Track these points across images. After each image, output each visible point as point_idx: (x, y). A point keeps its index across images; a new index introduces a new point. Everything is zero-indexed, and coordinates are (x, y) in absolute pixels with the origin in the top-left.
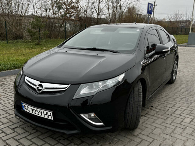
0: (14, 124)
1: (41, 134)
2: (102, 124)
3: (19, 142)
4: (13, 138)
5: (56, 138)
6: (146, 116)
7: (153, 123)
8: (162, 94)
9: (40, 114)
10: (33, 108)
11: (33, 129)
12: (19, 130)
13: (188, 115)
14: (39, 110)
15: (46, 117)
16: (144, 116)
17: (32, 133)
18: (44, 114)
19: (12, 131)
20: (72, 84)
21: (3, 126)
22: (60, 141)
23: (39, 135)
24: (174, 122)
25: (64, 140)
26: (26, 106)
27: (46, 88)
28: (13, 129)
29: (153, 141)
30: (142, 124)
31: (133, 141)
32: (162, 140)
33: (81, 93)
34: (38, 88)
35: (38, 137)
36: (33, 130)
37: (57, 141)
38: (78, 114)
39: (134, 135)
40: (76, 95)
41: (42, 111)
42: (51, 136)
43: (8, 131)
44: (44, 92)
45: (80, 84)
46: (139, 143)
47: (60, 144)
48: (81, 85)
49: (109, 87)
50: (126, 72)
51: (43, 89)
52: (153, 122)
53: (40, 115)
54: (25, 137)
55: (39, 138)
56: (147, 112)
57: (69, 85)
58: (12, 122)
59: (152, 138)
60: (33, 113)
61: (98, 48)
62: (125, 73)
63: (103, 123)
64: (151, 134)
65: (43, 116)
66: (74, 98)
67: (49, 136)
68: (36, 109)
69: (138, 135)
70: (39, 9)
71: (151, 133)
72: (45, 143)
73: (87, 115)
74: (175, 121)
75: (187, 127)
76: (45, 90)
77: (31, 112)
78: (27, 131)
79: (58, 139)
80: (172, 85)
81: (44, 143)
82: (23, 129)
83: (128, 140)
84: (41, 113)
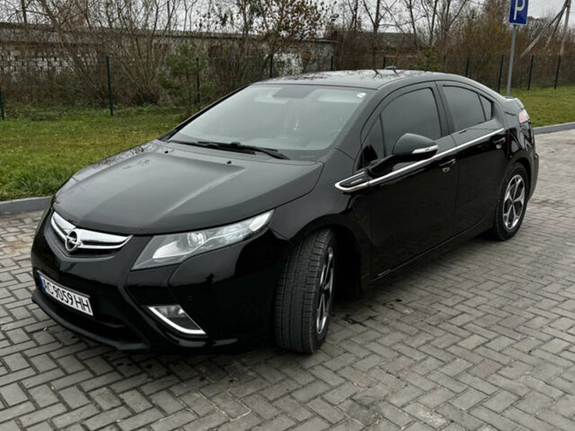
0: (38, 321)
1: (85, 350)
2: (201, 332)
3: (29, 362)
4: (21, 352)
5: (113, 361)
6: (365, 323)
7: (373, 343)
8: (451, 268)
9: (70, 301)
10: (57, 287)
11: (72, 335)
12: (42, 338)
13: (485, 328)
14: (67, 292)
15: (80, 308)
16: (361, 324)
17: (67, 346)
18: (77, 302)
19: (27, 338)
20: (135, 235)
21: (12, 324)
22: (120, 368)
23: (78, 352)
24: (432, 343)
25: (129, 365)
26: (47, 281)
27: (85, 242)
28: (30, 334)
29: (341, 384)
30: (341, 342)
31: (292, 380)
32: (364, 385)
33: (154, 257)
34: (68, 240)
35: (75, 355)
36: (73, 337)
37: (112, 366)
38: (143, 306)
39: (301, 368)
40: (141, 262)
41: (72, 294)
42: (105, 356)
43: (18, 336)
44: (79, 252)
45: (152, 235)
46: (303, 387)
47: (116, 373)
48: (155, 237)
49: (227, 243)
50: (275, 208)
51: (77, 243)
52: (374, 340)
53: (69, 304)
54: (47, 353)
55: (76, 357)
56: (373, 314)
57: (130, 237)
58: (36, 318)
59: (344, 378)
60: (59, 299)
61: (244, 143)
62: (272, 211)
63: (204, 330)
64: (348, 369)
65: (74, 306)
66: (135, 267)
67: (101, 356)
68: (61, 289)
69: (312, 368)
70: (204, 17)
71: (351, 365)
72: (84, 367)
73: (164, 309)
74: (436, 341)
75: (458, 360)
76: (82, 246)
77: (55, 295)
78: (57, 340)
79: (115, 363)
80: (502, 243)
81: (80, 369)
82: (53, 334)
83: (280, 377)
84: (71, 299)
